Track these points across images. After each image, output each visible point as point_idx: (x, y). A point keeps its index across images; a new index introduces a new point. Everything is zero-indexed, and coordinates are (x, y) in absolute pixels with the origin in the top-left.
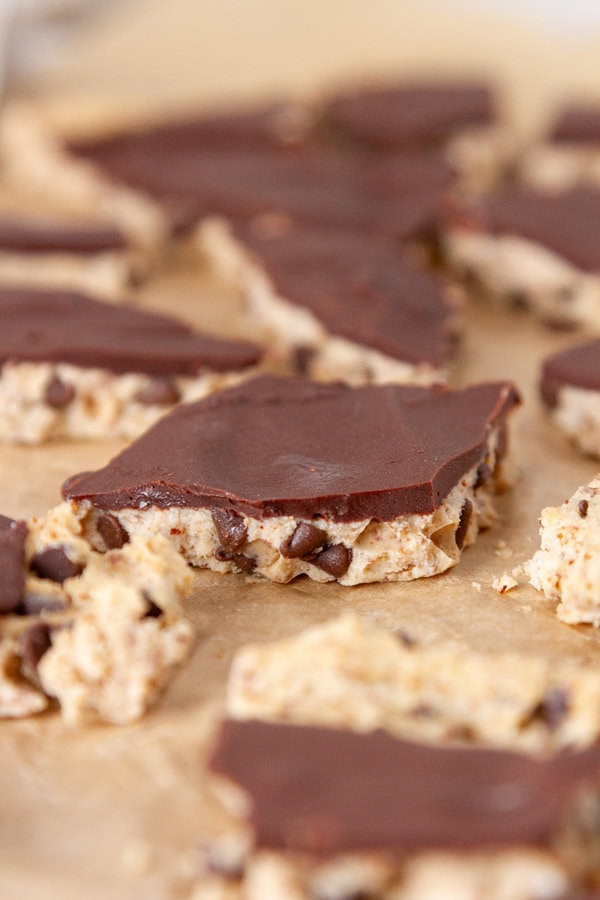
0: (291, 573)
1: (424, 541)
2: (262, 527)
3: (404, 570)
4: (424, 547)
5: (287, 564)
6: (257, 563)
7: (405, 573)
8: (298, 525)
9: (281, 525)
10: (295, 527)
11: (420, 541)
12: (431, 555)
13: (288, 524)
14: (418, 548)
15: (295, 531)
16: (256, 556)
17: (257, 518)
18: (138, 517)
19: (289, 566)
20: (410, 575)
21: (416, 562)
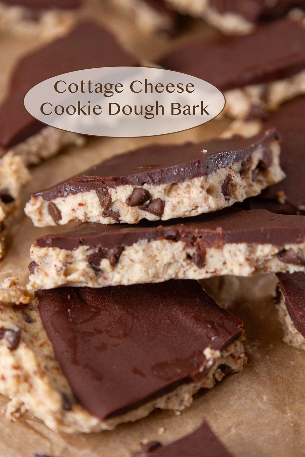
0: (138, 218)
1: (201, 192)
2: (116, 192)
3: (193, 209)
4: (201, 195)
5: (134, 213)
6: (120, 214)
7: (194, 211)
8: (134, 189)
9: (125, 189)
10: (133, 190)
11: (198, 192)
12: (206, 199)
13: (128, 189)
14: (198, 196)
15: (133, 192)
16: (119, 210)
17: (114, 188)
18: (64, 201)
19: (136, 214)
20: (197, 212)
21: (199, 205)
